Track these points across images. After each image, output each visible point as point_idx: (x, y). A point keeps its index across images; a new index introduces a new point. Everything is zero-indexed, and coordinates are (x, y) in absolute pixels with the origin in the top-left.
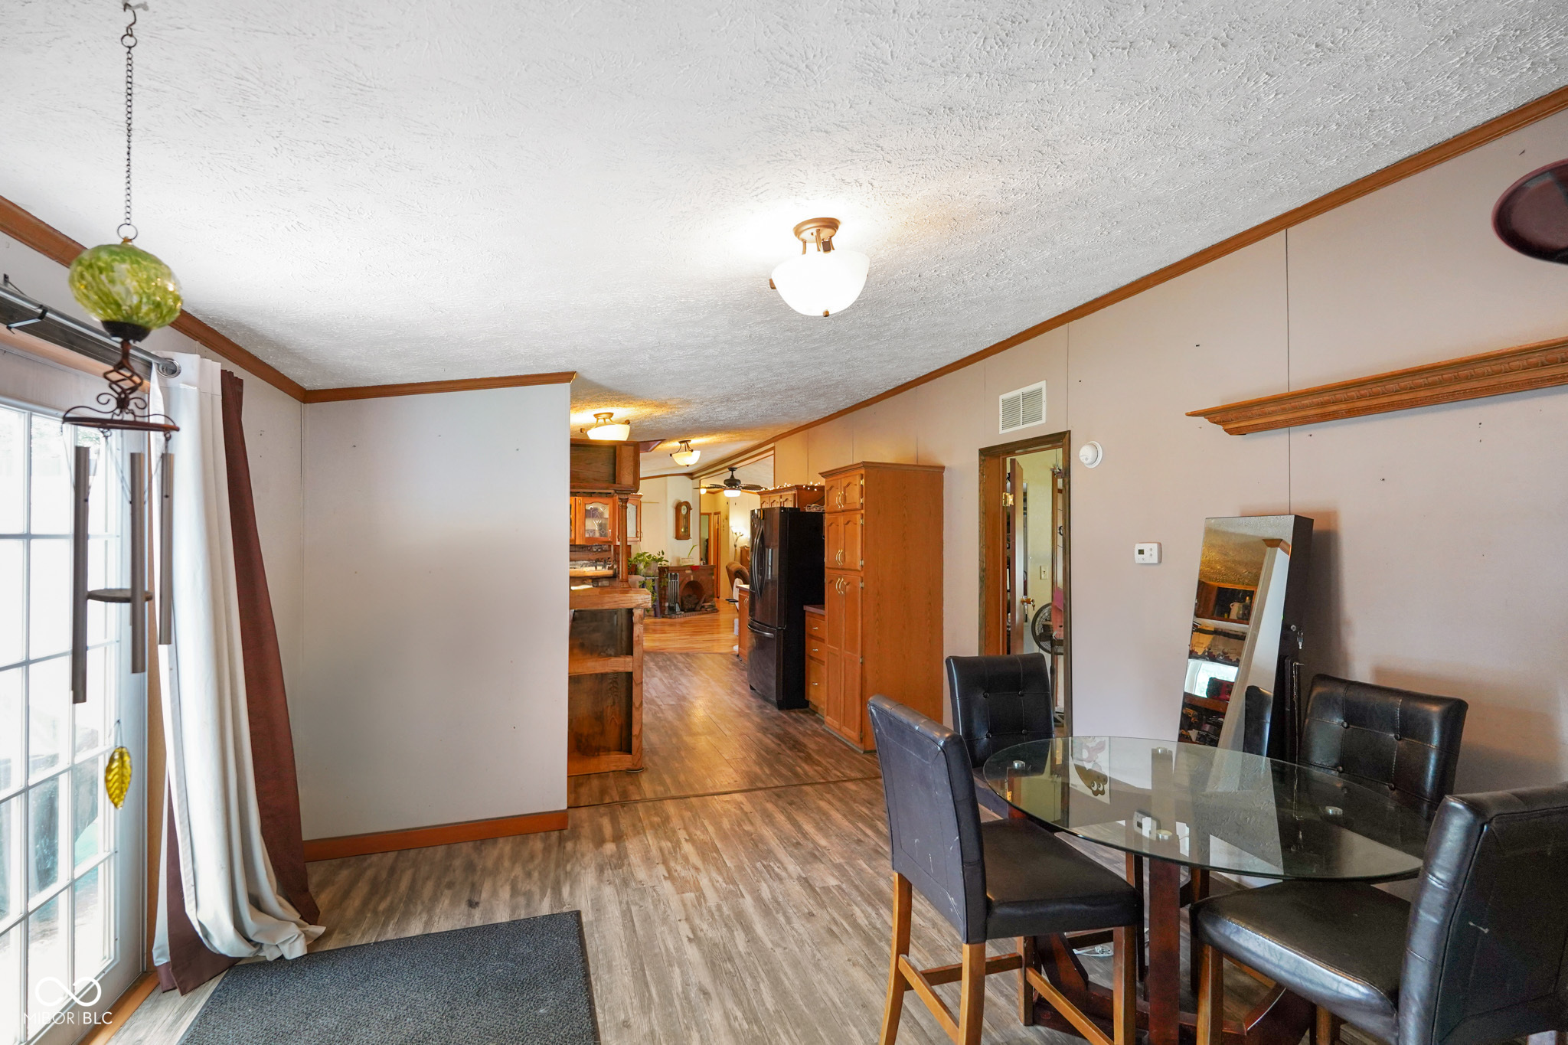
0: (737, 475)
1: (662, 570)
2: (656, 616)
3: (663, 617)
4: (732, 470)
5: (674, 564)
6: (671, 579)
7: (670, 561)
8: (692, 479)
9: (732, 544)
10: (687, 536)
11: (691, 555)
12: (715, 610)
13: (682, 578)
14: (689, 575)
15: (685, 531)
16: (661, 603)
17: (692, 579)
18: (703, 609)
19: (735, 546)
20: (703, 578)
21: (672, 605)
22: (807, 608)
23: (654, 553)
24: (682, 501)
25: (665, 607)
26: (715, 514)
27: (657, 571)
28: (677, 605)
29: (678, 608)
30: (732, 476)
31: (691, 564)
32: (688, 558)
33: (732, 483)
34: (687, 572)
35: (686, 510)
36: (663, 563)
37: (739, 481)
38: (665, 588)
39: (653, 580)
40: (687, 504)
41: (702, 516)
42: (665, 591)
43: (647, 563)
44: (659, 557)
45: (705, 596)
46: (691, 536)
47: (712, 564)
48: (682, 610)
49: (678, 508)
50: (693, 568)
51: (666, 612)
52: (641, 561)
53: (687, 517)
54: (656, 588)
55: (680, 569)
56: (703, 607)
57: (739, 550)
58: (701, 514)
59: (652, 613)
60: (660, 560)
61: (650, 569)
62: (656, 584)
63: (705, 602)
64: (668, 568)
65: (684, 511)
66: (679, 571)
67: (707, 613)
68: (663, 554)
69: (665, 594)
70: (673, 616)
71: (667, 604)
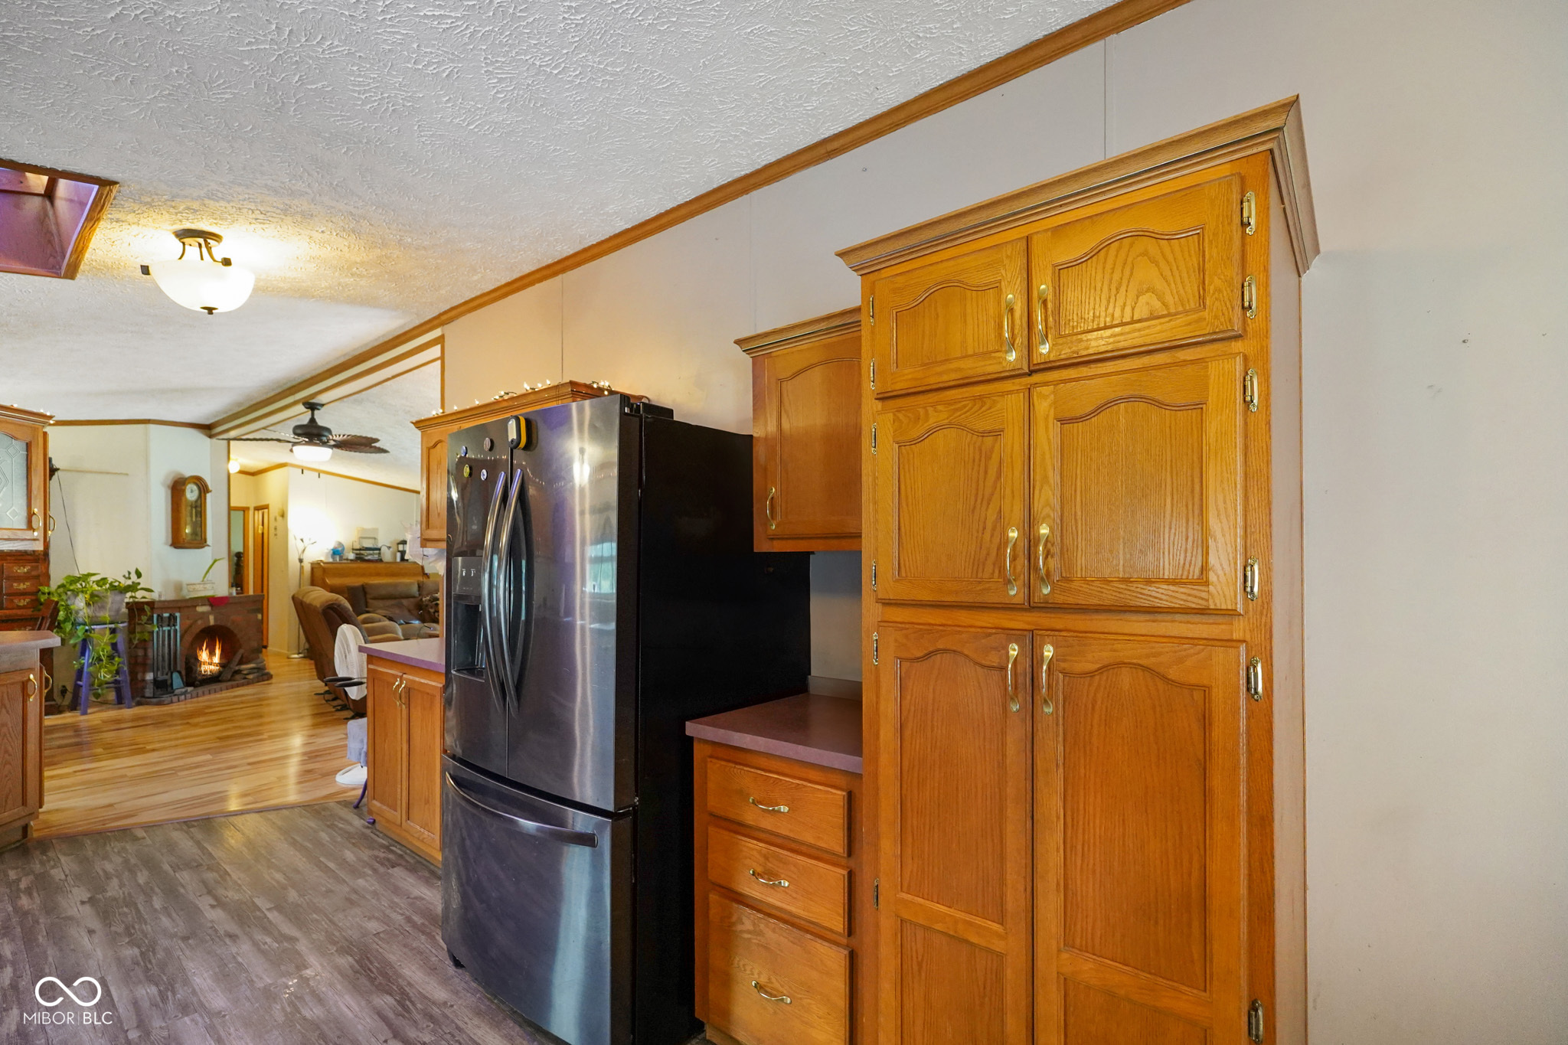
0: (322, 418)
1: (136, 610)
2: (120, 701)
3: (139, 704)
4: (312, 407)
5: (170, 596)
6: (160, 626)
7: (157, 586)
8: (210, 437)
9: (293, 557)
10: (199, 541)
11: (210, 576)
12: (263, 676)
13: (188, 622)
14: (204, 615)
15: (194, 533)
16: (133, 674)
17: (212, 622)
18: (237, 677)
19: (301, 561)
20: (235, 619)
21: (160, 677)
22: (691, 728)
23: (116, 574)
24: (188, 474)
25: (144, 680)
26: (257, 509)
27: (124, 610)
28: (175, 675)
29: (177, 681)
30: (313, 420)
31: (210, 593)
32: (203, 582)
33: (313, 433)
34: (200, 609)
35: (196, 493)
36: (139, 595)
37: (329, 430)
38: (144, 644)
39: (113, 631)
40: (199, 482)
41: (232, 512)
42: (145, 650)
43: (93, 595)
44: (129, 582)
45: (241, 651)
46: (209, 541)
47: (251, 593)
48: (188, 684)
49: (177, 487)
50: (214, 602)
51: (149, 692)
52: (76, 593)
53: (199, 507)
54: (121, 647)
55: (183, 605)
56: (238, 672)
57: (307, 567)
58: (230, 509)
59: (112, 696)
60: (133, 588)
61: (103, 608)
62: (120, 638)
63: (241, 663)
64: (151, 604)
65: (191, 493)
66: (179, 609)
67: (248, 684)
68: (139, 575)
69: (146, 655)
70: (166, 698)
71: (150, 676)
